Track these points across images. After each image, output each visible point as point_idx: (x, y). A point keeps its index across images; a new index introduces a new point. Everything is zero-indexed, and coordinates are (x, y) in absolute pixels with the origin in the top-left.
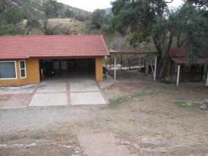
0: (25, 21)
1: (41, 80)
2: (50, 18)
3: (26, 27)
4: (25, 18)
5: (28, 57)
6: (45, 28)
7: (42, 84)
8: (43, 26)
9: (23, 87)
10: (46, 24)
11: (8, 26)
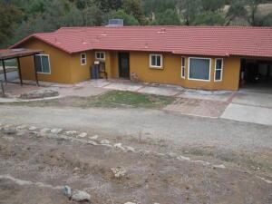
0: (227, 8)
1: (241, 86)
2: (261, 2)
3: (228, 15)
4: (227, 4)
5: (227, 54)
6: (253, 17)
7: (240, 92)
8: (250, 14)
9: (215, 92)
10: (254, 11)
11: (205, 13)
